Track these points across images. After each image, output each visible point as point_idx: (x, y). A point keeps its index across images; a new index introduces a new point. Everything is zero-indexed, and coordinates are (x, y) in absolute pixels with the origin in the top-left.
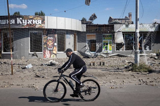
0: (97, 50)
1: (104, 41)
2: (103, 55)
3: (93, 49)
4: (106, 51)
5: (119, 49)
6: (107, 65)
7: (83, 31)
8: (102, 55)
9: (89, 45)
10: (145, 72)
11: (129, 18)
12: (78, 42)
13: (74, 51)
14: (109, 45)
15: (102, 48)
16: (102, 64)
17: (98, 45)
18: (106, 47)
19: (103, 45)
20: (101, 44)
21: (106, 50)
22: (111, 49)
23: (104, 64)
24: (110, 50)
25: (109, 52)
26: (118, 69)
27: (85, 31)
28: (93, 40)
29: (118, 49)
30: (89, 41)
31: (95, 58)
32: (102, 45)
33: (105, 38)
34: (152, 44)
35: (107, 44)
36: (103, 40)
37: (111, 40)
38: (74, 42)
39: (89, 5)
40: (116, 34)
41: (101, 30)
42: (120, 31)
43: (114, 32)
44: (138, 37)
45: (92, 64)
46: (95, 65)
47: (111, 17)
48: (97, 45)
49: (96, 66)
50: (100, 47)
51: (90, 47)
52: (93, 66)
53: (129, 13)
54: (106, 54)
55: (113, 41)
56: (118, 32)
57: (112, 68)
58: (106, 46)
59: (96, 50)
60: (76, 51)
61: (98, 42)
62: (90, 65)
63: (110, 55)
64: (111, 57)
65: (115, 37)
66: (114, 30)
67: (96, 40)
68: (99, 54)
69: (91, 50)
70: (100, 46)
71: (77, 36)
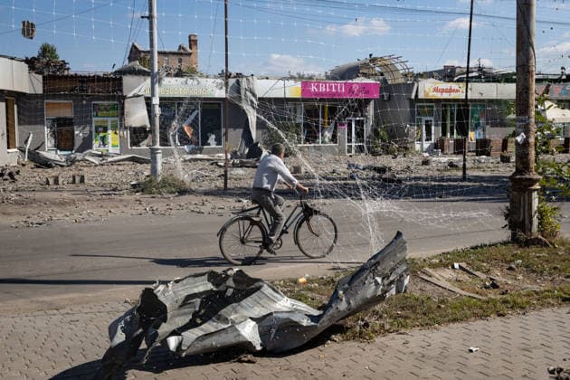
0: (76, 147)
1: (97, 122)
2: (91, 159)
3: (64, 142)
4: (102, 148)
5: (140, 142)
6: (92, 183)
7: (33, 92)
8: (87, 158)
9: (54, 132)
10: (172, 192)
11: (190, 51)
12: (19, 124)
13: (8, 148)
14: (110, 132)
15: (92, 140)
16: (78, 179)
17: (79, 133)
18: (103, 139)
19: (94, 133)
20: (88, 128)
21: (104, 145)
22: (117, 142)
23: (82, 180)
24: (113, 146)
25: (111, 150)
26: (114, 190)
27: (40, 91)
28: (65, 119)
29: (135, 143)
30: (54, 120)
31: (68, 166)
32: (91, 132)
33: (100, 114)
34: (223, 130)
35: (105, 130)
36: (94, 119)
37: (116, 119)
38: (7, 123)
39: (32, 38)
40: (127, 104)
41: (87, 91)
42: (138, 96)
43: (125, 98)
44: (158, 116)
45: (51, 181)
46: (60, 182)
47: (136, 44)
48: (76, 132)
49: (61, 186)
50: (84, 139)
51: (55, 138)
52: (55, 187)
53: (190, 37)
54: (100, 156)
55: (121, 121)
56: (134, 96)
57: (100, 188)
58: (101, 135)
59: (73, 145)
60: (16, 150)
61: (79, 125)
62: (48, 183)
63: (110, 159)
64: (112, 163)
65: (126, 110)
66: (121, 91)
67: (72, 119)
68: (79, 156)
69: (58, 147)
70: (86, 136)
71: (15, 106)
